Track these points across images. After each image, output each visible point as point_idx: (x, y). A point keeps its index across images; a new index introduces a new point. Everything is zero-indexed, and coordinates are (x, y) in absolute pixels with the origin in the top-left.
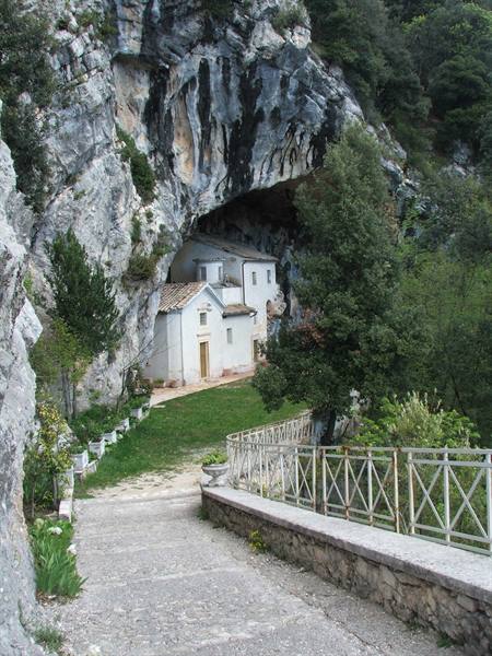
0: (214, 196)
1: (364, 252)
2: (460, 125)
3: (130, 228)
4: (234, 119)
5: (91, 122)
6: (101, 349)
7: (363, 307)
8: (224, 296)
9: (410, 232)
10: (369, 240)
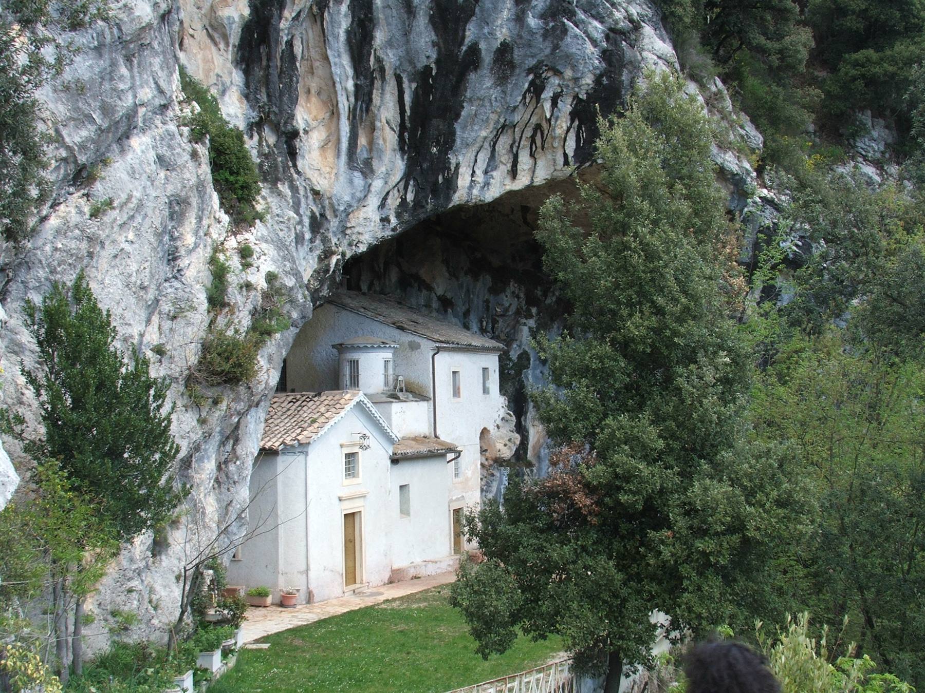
0: (376, 217)
1: (676, 333)
2: (870, 81)
3: (206, 277)
4: (422, 62)
5: (128, 59)
6: (140, 525)
7: (676, 445)
8: (395, 419)
9: (770, 293)
10: (686, 309)
